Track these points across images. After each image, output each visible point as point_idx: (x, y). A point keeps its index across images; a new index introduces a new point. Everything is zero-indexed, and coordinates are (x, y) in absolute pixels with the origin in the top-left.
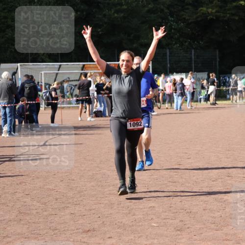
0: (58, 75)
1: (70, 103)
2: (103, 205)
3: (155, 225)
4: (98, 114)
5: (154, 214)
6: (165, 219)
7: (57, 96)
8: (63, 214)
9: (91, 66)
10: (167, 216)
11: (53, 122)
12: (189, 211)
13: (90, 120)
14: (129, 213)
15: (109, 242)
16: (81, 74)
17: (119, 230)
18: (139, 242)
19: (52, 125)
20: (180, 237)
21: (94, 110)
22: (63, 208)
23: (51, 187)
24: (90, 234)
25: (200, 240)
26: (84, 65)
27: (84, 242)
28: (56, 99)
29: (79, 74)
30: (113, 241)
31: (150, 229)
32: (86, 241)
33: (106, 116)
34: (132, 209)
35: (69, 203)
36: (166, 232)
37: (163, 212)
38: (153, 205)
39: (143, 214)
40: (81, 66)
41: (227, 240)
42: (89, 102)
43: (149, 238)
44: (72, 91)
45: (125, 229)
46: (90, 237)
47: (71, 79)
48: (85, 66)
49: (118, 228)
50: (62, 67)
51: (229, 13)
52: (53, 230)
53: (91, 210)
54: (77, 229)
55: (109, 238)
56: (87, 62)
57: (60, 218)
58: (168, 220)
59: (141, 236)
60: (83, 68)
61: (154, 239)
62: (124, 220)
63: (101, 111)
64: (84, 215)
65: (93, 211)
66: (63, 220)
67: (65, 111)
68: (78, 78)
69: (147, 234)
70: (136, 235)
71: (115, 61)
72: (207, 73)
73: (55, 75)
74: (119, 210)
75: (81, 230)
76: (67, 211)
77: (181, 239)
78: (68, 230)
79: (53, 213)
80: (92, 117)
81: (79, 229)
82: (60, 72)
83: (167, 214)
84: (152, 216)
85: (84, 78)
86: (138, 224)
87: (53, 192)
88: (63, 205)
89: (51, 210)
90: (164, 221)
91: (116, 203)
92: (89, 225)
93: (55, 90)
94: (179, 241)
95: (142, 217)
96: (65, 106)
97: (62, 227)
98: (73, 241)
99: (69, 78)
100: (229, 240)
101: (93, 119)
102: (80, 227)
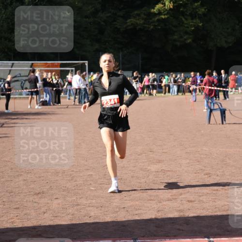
0: (11, 71)
1: (21, 94)
2: (50, 174)
3: (93, 189)
4: (44, 103)
5: (92, 181)
6: (101, 184)
7: (9, 88)
8: (17, 180)
9: (39, 64)
10: (102, 182)
11: (7, 108)
12: (120, 178)
13: (37, 107)
14: (72, 180)
15: (56, 202)
16: (30, 70)
17: (64, 193)
18: (81, 202)
19: (6, 111)
20: (113, 198)
21: (41, 100)
22: (18, 176)
23: (7, 160)
24: (40, 196)
25: (129, 200)
26: (32, 64)
27: (35, 202)
28: (10, 90)
29: (29, 71)
30: (59, 201)
31: (89, 192)
32: (37, 201)
33: (50, 105)
34: (74, 177)
35: (22, 172)
36: (102, 194)
37: (99, 178)
38: (91, 173)
39: (83, 181)
40: (30, 64)
41: (151, 200)
42: (37, 93)
43: (88, 199)
44: (22, 85)
45: (69, 192)
46: (40, 198)
47: (22, 75)
48: (34, 64)
49: (63, 191)
50: (14, 65)
51: (152, 25)
52: (10, 193)
53: (40, 177)
54: (29, 192)
55: (56, 199)
56: (35, 61)
57: (15, 183)
58: (103, 185)
59: (82, 197)
60: (32, 65)
61: (93, 200)
62: (67, 186)
63: (46, 101)
64: (35, 181)
65: (42, 178)
66: (18, 185)
67: (17, 101)
68: (28, 75)
69: (87, 195)
70: (78, 197)
71: (58, 61)
72: (132, 72)
73: (8, 71)
74: (63, 177)
75: (32, 193)
76: (21, 178)
77: (114, 199)
78: (22, 193)
79: (9, 179)
80: (39, 106)
81: (32, 191)
82: (13, 68)
83: (102, 180)
84: (91, 182)
85: (32, 74)
86: (79, 188)
87: (8, 163)
88: (17, 174)
89: (7, 177)
90: (100, 185)
91: (61, 172)
92: (39, 189)
93: (9, 83)
94: (113, 201)
95: (82, 182)
96: (17, 96)
97: (17, 190)
98: (27, 201)
99: (20, 74)
100: (152, 200)
101: (40, 107)
102: (32, 190)
